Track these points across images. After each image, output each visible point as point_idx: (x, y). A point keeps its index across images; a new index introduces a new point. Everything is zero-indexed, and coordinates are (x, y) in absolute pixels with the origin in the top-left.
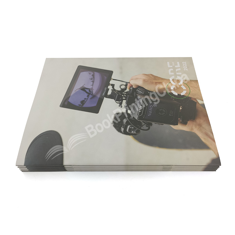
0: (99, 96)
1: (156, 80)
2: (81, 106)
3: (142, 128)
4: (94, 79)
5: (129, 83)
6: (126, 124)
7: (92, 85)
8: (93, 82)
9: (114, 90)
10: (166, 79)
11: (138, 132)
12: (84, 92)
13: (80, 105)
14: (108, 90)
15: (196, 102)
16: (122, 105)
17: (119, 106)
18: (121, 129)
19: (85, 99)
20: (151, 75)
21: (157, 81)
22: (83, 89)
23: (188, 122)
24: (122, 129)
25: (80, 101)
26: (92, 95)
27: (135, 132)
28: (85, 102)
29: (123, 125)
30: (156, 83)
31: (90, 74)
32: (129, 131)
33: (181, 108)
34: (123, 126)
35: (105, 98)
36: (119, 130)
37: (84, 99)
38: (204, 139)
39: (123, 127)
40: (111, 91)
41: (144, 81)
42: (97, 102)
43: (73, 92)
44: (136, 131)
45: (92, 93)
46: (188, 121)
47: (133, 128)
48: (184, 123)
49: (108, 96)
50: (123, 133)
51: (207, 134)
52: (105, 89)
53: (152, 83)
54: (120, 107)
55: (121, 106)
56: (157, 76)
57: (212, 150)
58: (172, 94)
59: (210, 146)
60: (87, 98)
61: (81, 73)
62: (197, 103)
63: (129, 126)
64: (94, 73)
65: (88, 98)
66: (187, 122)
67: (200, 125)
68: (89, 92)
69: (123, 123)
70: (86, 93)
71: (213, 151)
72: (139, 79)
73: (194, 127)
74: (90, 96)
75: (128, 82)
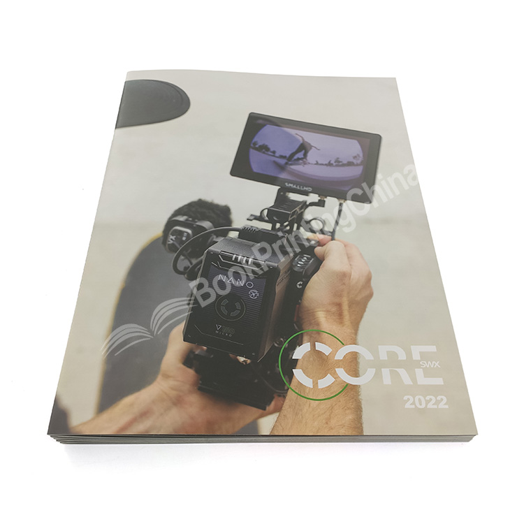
0: (283, 176)
1: (350, 306)
2: (252, 145)
3: (182, 257)
4: (337, 166)
5: (333, 239)
6: (198, 225)
7: (317, 163)
8: (330, 164)
9: (305, 205)
10: (356, 334)
11: (172, 248)
12: (294, 150)
13: (255, 144)
14: (306, 194)
15: (265, 409)
16: (254, 221)
17: (252, 215)
18: (184, 215)
19: (274, 152)
20: (371, 295)
21: (345, 307)
22: (304, 148)
23: (191, 372)
24: (182, 218)
25: (266, 144)
26: (286, 163)
27: (171, 242)
28: (264, 153)
29: (193, 220)
30: (339, 305)
31: (355, 157)
32: (176, 230)
33: (242, 359)
34: (190, 219)
35: (279, 187)
36: (179, 212)
37: (272, 150)
38: (132, 405)
39: (187, 220)
40: (301, 200)
41: (343, 277)
42: (265, 173)
43: (293, 132)
44: (173, 244)
45: (291, 164)
46: (197, 371)
47: (184, 239)
48: (189, 360)
49: (285, 193)
50: (170, 218)
51: (144, 414)
52: (307, 189)
53: (338, 294)
54: (248, 216)
55: (252, 218)
56: (367, 310)
57: (93, 419)
58: (298, 342)
59: (106, 415)
60: (277, 155)
61: (356, 141)
62: (260, 411)
63: (190, 231)
64: (357, 165)
65: (277, 157)
66: (190, 367)
67: (178, 402)
68: (296, 157)
69: (200, 220)
70: (290, 153)
71: (90, 421)
72: (349, 261)
73: (172, 383)
74: (282, 162)
75: (336, 236)
